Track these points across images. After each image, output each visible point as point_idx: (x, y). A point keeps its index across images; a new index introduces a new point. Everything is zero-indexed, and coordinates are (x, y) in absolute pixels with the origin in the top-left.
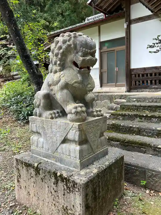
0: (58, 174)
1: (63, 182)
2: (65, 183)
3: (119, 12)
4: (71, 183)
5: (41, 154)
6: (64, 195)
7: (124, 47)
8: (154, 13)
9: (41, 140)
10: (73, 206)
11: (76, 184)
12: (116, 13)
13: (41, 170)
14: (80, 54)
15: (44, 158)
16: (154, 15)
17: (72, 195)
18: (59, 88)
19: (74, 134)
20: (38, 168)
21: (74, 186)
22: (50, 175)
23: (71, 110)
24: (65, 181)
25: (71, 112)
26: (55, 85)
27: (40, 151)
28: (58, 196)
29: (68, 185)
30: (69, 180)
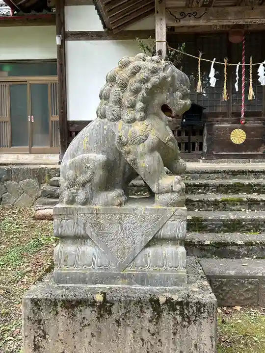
0: (162, 300)
1: (175, 310)
2: (178, 312)
3: (41, 11)
4: (192, 307)
5: (87, 279)
6: (175, 334)
7: (55, 79)
8: (107, 29)
9: (88, 249)
10: (196, 346)
11: (205, 306)
12: (37, 14)
13: (116, 304)
14: (179, 94)
15: (96, 284)
16: (107, 32)
17: (193, 328)
18: (146, 149)
19: (177, 227)
20: (107, 302)
21: (199, 310)
22: (142, 307)
23: (172, 186)
24: (178, 307)
25: (172, 189)
26: (138, 144)
27: (84, 274)
28: (159, 341)
29: (186, 312)
30: (188, 304)
